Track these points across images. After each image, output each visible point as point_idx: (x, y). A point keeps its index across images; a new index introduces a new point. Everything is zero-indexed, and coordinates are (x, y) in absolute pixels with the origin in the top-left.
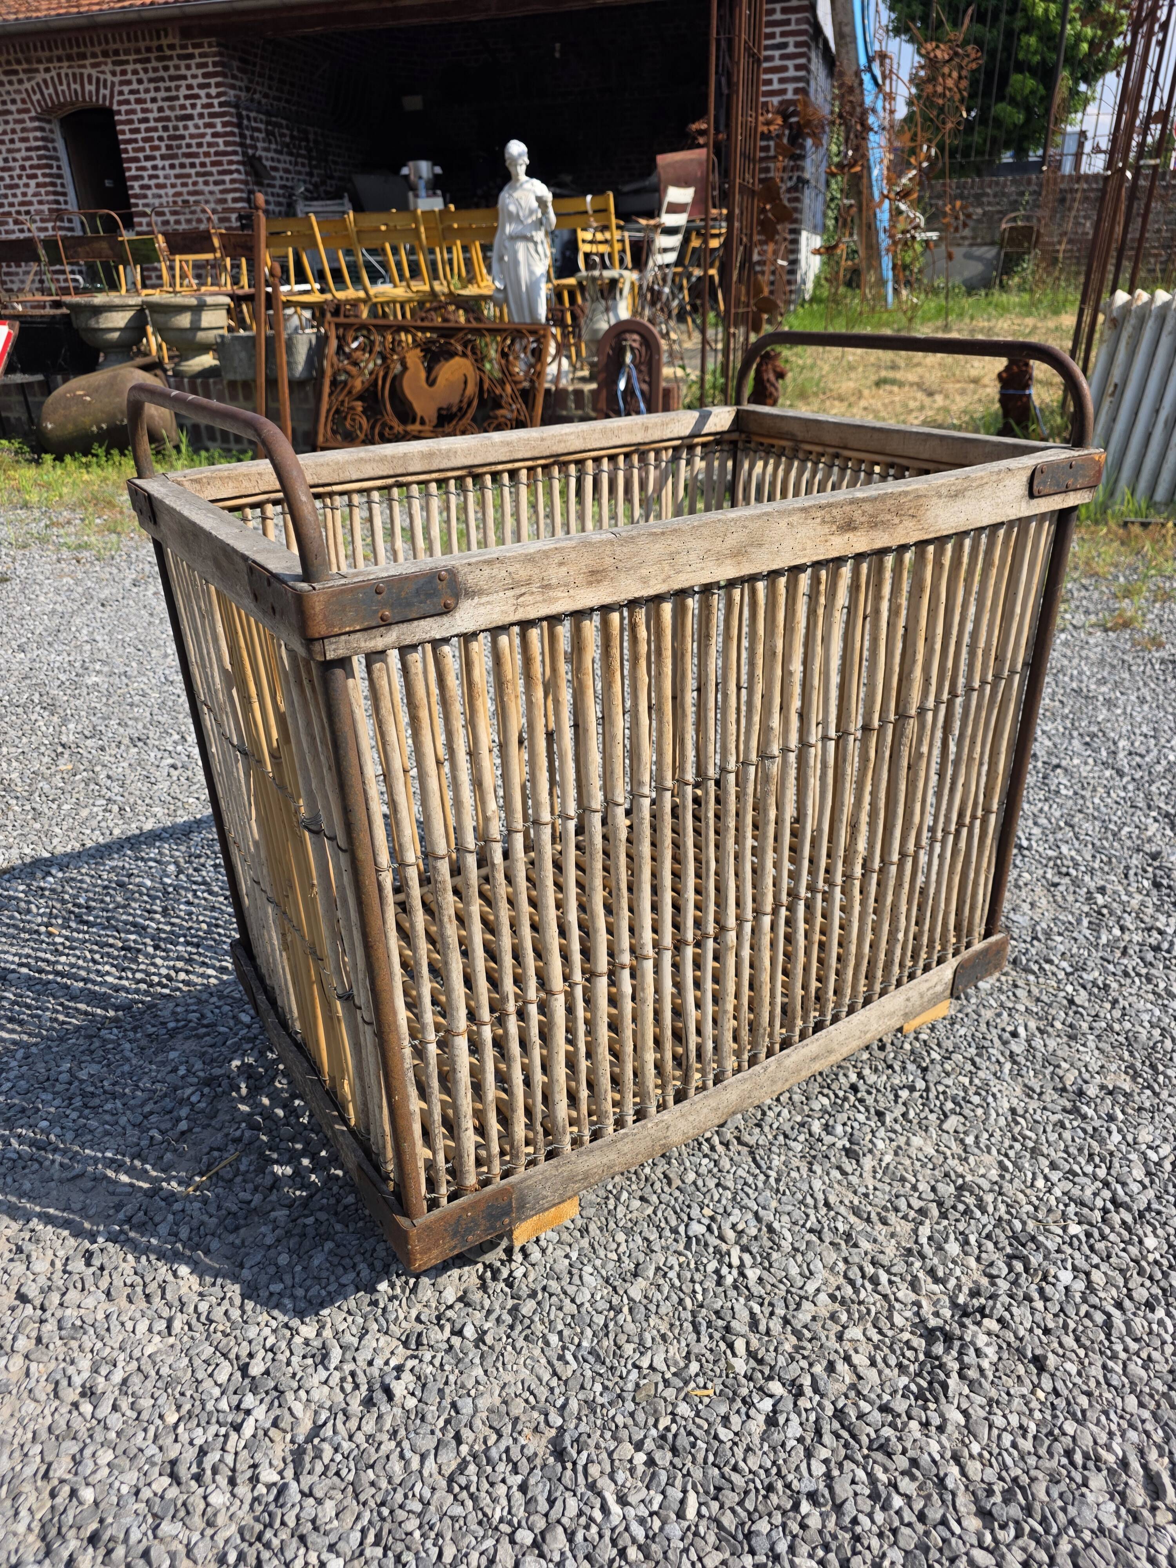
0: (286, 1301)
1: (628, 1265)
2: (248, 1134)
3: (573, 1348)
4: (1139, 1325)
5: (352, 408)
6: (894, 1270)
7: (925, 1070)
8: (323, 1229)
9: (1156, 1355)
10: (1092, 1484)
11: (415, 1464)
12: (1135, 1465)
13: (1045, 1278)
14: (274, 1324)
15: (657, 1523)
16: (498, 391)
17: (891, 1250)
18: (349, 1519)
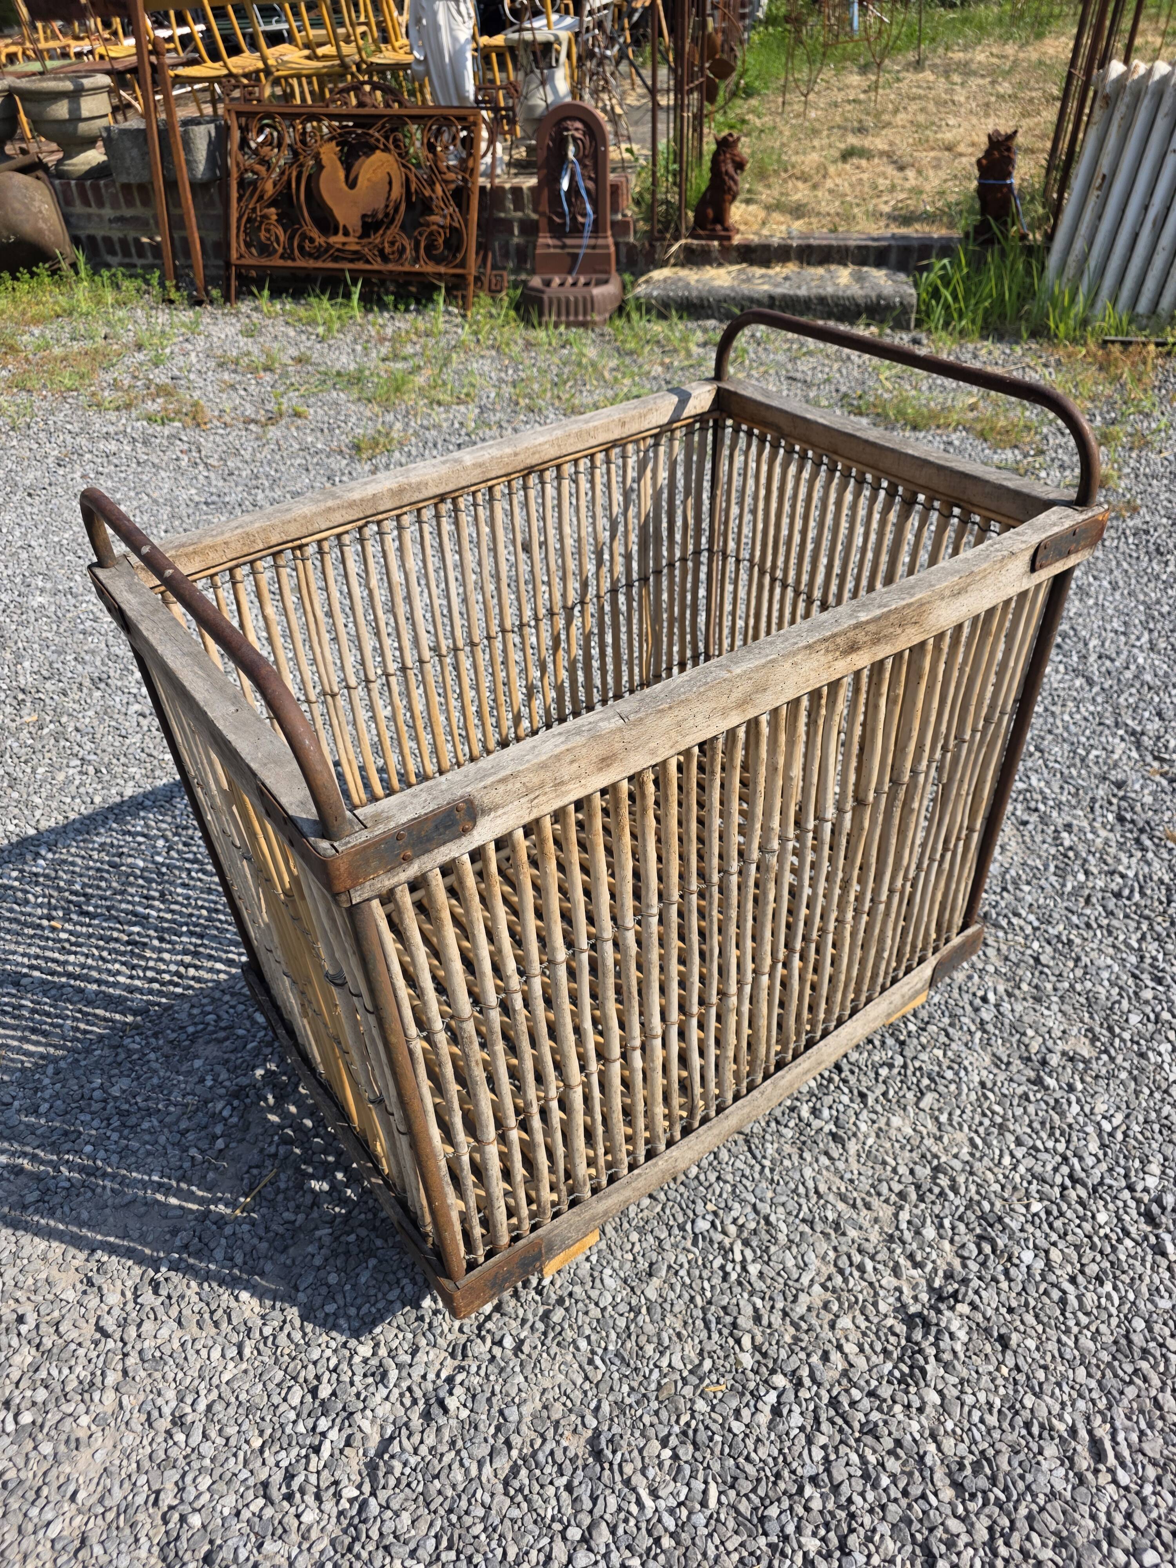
0: (342, 1322)
1: (643, 1265)
2: (282, 1150)
3: (600, 1351)
4: (1090, 1299)
5: (265, 217)
6: (879, 1257)
7: (902, 1043)
8: (365, 1246)
9: (1103, 1328)
10: (1046, 1453)
11: (474, 1472)
12: (1083, 1434)
13: (1009, 1259)
14: (333, 1344)
15: (684, 1513)
16: (427, 193)
17: (874, 1236)
18: (423, 1526)
